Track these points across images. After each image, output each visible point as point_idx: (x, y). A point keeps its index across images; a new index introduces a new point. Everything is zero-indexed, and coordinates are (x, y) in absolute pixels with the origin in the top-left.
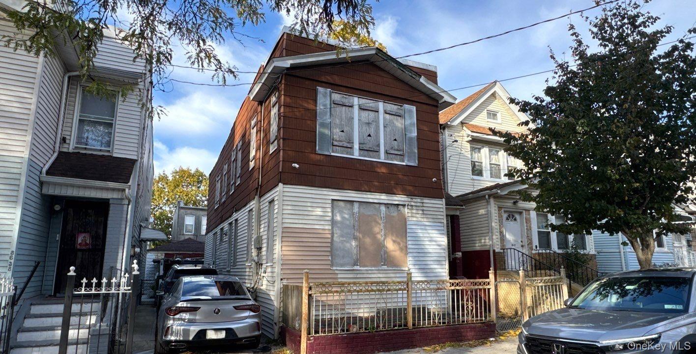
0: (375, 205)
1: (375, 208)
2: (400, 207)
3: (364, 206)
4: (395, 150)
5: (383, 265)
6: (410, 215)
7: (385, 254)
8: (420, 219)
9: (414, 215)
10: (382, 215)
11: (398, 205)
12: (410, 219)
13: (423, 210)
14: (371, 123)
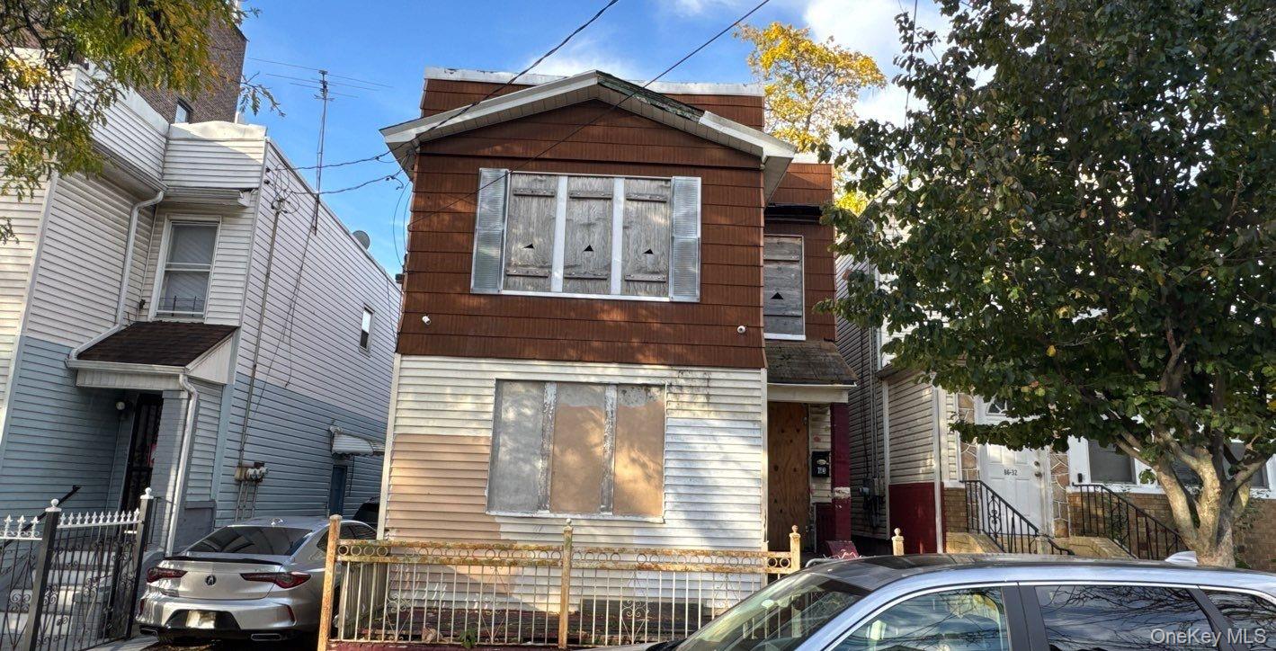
0: (594, 387)
1: (595, 395)
2: (654, 390)
3: (570, 389)
4: (646, 272)
5: (603, 510)
6: (674, 406)
7: (609, 488)
8: (699, 414)
9: (685, 406)
10: (609, 409)
11: (647, 387)
12: (675, 414)
13: (708, 396)
14: (594, 224)
